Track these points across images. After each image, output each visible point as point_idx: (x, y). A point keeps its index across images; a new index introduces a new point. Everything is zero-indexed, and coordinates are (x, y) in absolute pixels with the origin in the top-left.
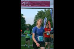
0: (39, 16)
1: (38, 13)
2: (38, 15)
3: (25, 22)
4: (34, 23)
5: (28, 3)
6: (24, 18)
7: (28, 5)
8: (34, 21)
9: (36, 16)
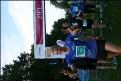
5: (38, 10)
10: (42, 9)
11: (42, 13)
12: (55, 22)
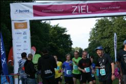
0: (100, 29)
1: (96, 24)
2: (97, 27)
3: (71, 44)
4: (89, 44)
5: (86, 8)
6: (69, 36)
7: (85, 12)
8: (89, 40)
9: (94, 29)
10: (87, 13)
11: (81, 13)
12: (64, 30)
